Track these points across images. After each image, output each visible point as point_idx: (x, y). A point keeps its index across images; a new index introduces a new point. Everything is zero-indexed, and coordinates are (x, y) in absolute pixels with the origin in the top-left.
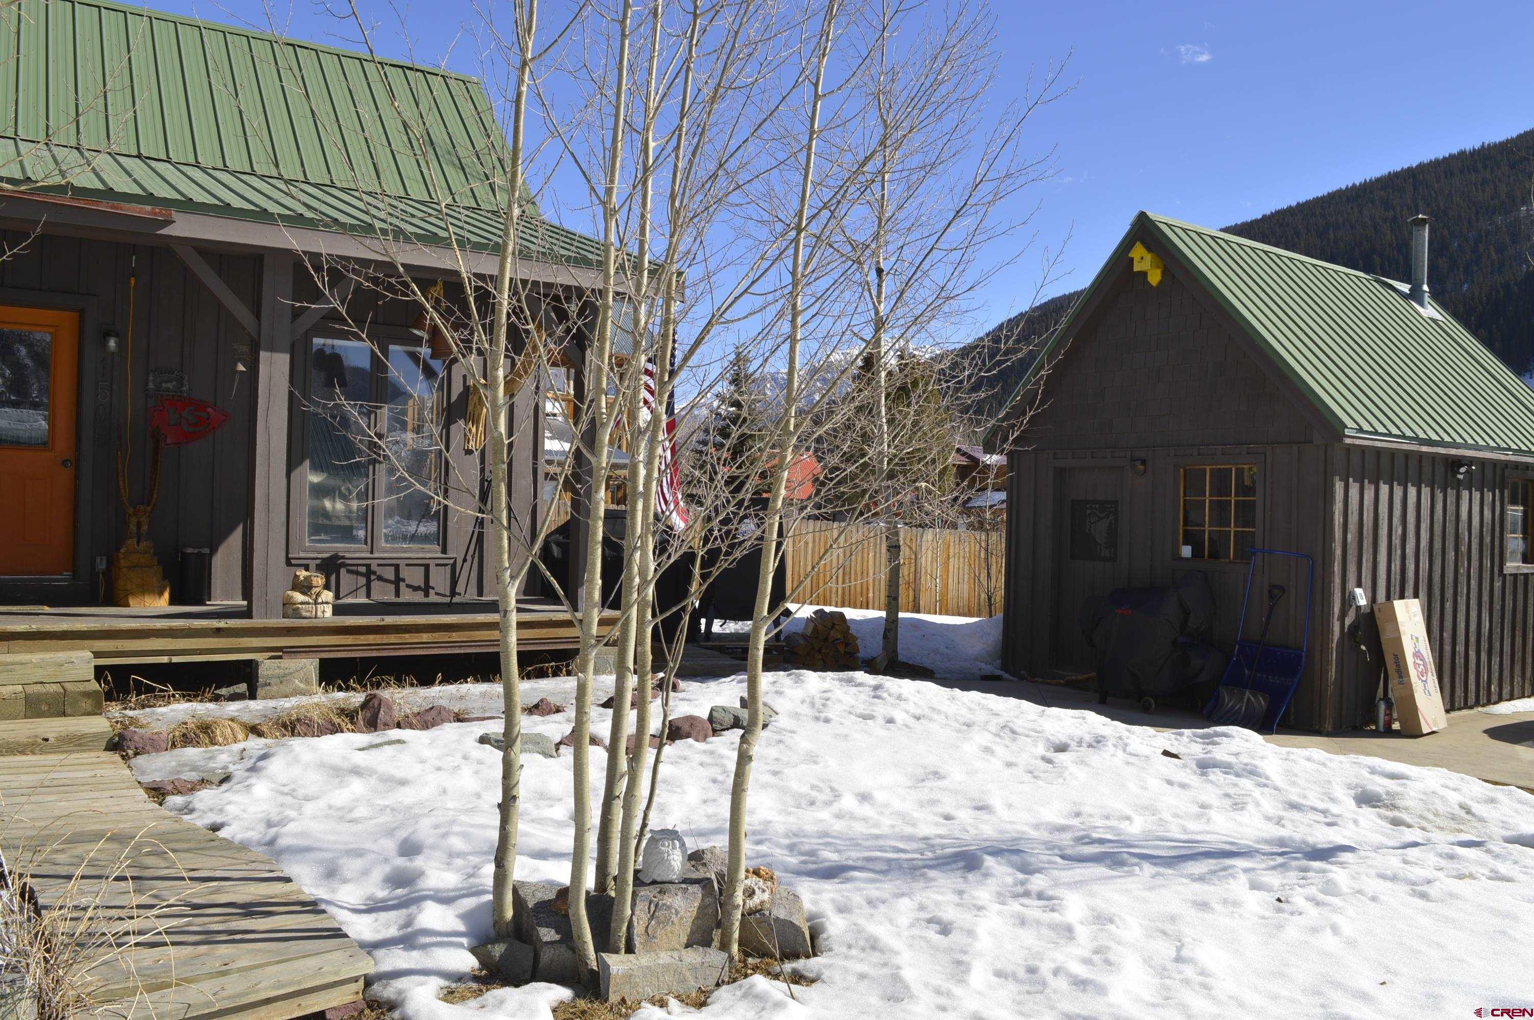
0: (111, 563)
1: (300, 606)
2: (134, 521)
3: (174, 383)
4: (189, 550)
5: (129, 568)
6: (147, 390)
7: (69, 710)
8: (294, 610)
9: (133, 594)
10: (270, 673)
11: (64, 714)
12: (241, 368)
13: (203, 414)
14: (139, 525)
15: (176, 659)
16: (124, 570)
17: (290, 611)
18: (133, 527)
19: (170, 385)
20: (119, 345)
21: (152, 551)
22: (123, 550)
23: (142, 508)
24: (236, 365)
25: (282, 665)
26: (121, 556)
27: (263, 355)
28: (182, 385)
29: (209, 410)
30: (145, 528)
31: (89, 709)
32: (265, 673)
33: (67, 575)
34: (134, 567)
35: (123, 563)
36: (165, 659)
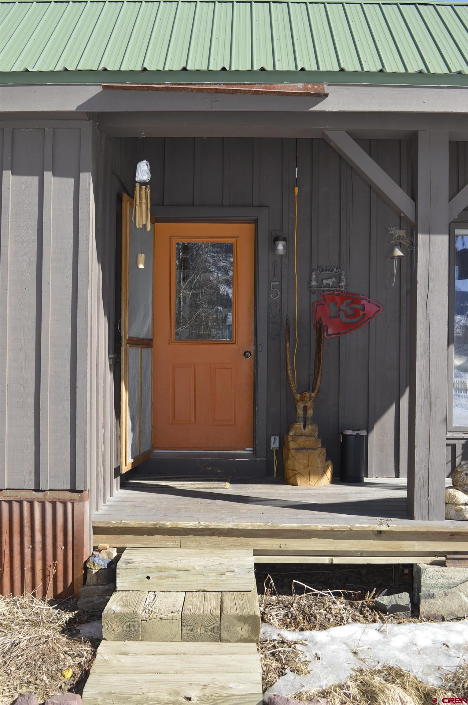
0: (283, 444)
1: (463, 507)
2: (301, 405)
3: (333, 279)
4: (349, 432)
5: (298, 449)
6: (310, 287)
7: (224, 635)
8: (457, 511)
9: (301, 475)
10: (433, 582)
11: (220, 639)
12: (398, 253)
13: (358, 306)
14: (305, 409)
15: (337, 560)
16: (293, 452)
17: (453, 513)
18: (300, 412)
19: (330, 282)
20: (286, 248)
21: (316, 434)
22: (291, 433)
23: (307, 394)
24: (392, 251)
25: (446, 574)
26: (290, 438)
27: (421, 238)
28: (340, 281)
29: (364, 302)
30: (310, 413)
31: (245, 634)
32: (428, 582)
33: (248, 451)
34: (302, 449)
35: (292, 445)
36: (326, 560)
